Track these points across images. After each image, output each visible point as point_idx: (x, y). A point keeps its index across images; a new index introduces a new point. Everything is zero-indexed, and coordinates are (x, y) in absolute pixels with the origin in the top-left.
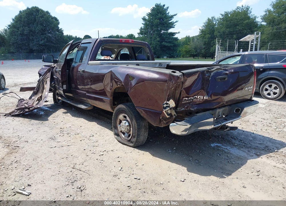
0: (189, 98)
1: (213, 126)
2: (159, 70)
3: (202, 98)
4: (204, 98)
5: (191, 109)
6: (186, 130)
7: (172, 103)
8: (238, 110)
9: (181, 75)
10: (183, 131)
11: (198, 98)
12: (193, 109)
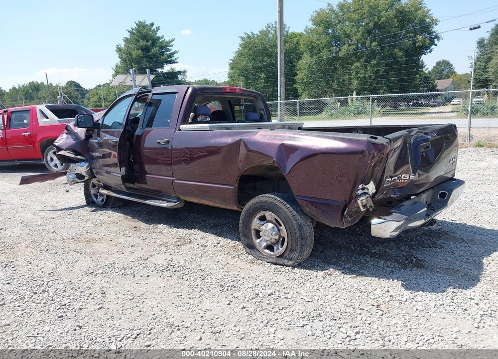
0: (393, 179)
1: (423, 221)
2: (343, 135)
3: (408, 177)
4: (411, 178)
5: (392, 196)
6: (395, 230)
7: (371, 187)
8: (443, 195)
9: (387, 143)
10: (392, 232)
11: (402, 178)
12: (395, 196)
